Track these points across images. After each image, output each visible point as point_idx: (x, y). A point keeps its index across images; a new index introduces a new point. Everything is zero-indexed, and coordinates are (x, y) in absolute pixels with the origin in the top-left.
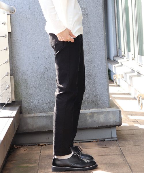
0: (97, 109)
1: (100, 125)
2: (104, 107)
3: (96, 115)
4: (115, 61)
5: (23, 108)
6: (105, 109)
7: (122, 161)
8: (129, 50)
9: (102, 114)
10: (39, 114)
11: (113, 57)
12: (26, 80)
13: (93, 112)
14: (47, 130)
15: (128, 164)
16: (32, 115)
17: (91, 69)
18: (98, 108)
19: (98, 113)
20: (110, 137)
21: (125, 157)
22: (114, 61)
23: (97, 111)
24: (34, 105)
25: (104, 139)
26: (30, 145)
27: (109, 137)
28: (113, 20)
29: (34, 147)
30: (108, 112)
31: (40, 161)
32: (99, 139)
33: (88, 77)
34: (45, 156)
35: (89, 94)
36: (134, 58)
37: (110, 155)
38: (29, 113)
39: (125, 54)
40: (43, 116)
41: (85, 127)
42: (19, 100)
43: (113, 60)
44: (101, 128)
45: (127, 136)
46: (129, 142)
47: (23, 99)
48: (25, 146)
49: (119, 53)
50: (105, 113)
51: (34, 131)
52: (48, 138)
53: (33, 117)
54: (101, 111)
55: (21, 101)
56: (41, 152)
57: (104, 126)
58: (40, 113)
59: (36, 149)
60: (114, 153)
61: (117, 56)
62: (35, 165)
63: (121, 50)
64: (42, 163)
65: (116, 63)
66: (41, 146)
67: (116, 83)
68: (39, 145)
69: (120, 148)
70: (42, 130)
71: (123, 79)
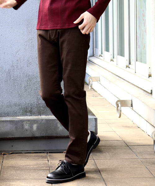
4: (91, 62)
7: (97, 176)
8: (107, 50)
10: (2, 118)
14: (11, 137)
15: (104, 180)
21: (100, 172)
22: (89, 61)
34: (8, 166)
36: (112, 59)
39: (102, 54)
40: (7, 121)
41: (55, 135)
45: (103, 147)
46: (104, 154)
49: (95, 52)
52: (12, 146)
56: (3, 162)
58: (4, 118)
61: (93, 56)
63: (98, 49)
64: (5, 174)
65: (92, 64)
66: (4, 154)
67: (91, 87)
68: (1, 153)
69: (95, 162)
70: (6, 137)
71: (99, 82)
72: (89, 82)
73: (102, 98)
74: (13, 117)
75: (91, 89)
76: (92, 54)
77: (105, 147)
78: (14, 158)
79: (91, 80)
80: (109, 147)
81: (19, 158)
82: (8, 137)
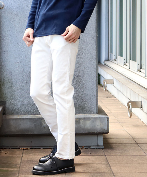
0: (83, 115)
1: (86, 132)
2: (91, 113)
3: (82, 120)
5: (6, 109)
6: (92, 115)
7: (107, 171)
8: (121, 55)
9: (89, 120)
10: (22, 116)
11: (104, 61)
12: (11, 79)
13: (79, 117)
14: (30, 133)
15: (114, 175)
16: (16, 117)
17: (80, 72)
18: (84, 113)
19: (85, 119)
20: (96, 144)
21: (110, 167)
22: (105, 65)
23: (84, 117)
24: (18, 107)
25: (90, 146)
26: (12, 148)
27: (94, 145)
28: (106, 22)
29: (15, 150)
30: (96, 118)
31: (21, 166)
32: (84, 146)
33: (77, 81)
34: (27, 160)
35: (76, 98)
36: (125, 63)
37: (95, 164)
38: (12, 114)
39: (116, 58)
40: (27, 119)
42: (3, 100)
43: (103, 64)
44: (87, 135)
45: (114, 144)
46: (115, 151)
47: (7, 99)
48: (6, 149)
49: (110, 56)
50: (92, 119)
51: (17, 134)
52: (31, 142)
53: (16, 119)
54: (88, 117)
55: (5, 101)
56: (22, 156)
57: (90, 133)
58: (24, 116)
59: (18, 152)
60: (99, 162)
61: (108, 60)
62: (16, 169)
63: (113, 53)
64: (24, 167)
65: (107, 67)
66: (24, 149)
67: (105, 88)
68: (21, 148)
69: (106, 158)
70: (25, 133)
71: (113, 84)
72: (104, 84)
73: (115, 99)
74: (33, 115)
75: (105, 90)
76: (107, 59)
77: (116, 144)
78: (32, 153)
79: (105, 82)
80: (120, 144)
81: (37, 153)
82: (28, 134)
